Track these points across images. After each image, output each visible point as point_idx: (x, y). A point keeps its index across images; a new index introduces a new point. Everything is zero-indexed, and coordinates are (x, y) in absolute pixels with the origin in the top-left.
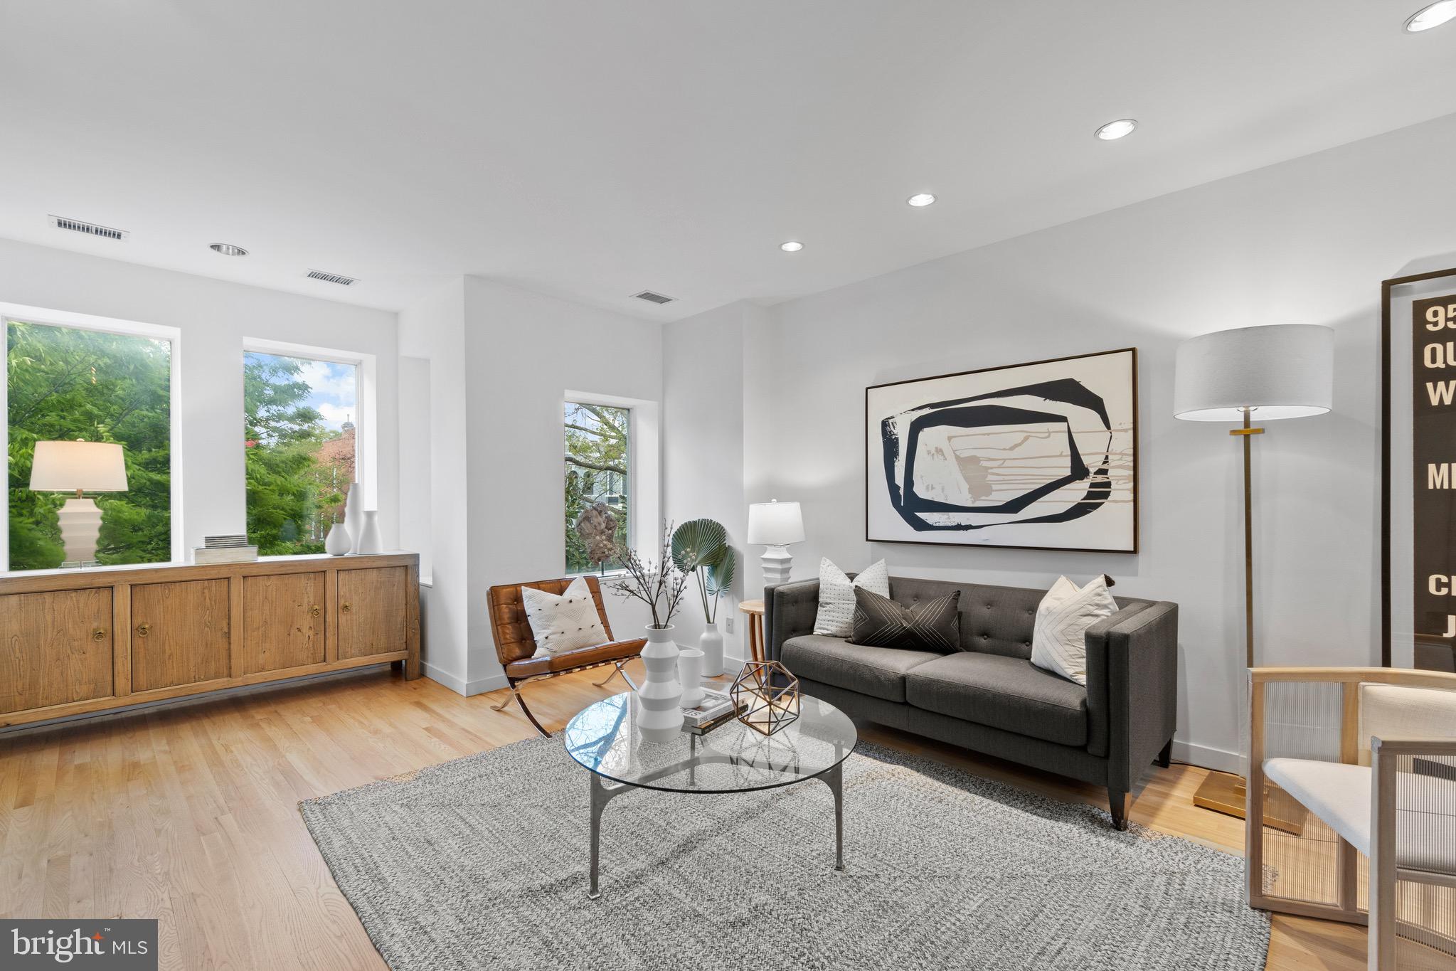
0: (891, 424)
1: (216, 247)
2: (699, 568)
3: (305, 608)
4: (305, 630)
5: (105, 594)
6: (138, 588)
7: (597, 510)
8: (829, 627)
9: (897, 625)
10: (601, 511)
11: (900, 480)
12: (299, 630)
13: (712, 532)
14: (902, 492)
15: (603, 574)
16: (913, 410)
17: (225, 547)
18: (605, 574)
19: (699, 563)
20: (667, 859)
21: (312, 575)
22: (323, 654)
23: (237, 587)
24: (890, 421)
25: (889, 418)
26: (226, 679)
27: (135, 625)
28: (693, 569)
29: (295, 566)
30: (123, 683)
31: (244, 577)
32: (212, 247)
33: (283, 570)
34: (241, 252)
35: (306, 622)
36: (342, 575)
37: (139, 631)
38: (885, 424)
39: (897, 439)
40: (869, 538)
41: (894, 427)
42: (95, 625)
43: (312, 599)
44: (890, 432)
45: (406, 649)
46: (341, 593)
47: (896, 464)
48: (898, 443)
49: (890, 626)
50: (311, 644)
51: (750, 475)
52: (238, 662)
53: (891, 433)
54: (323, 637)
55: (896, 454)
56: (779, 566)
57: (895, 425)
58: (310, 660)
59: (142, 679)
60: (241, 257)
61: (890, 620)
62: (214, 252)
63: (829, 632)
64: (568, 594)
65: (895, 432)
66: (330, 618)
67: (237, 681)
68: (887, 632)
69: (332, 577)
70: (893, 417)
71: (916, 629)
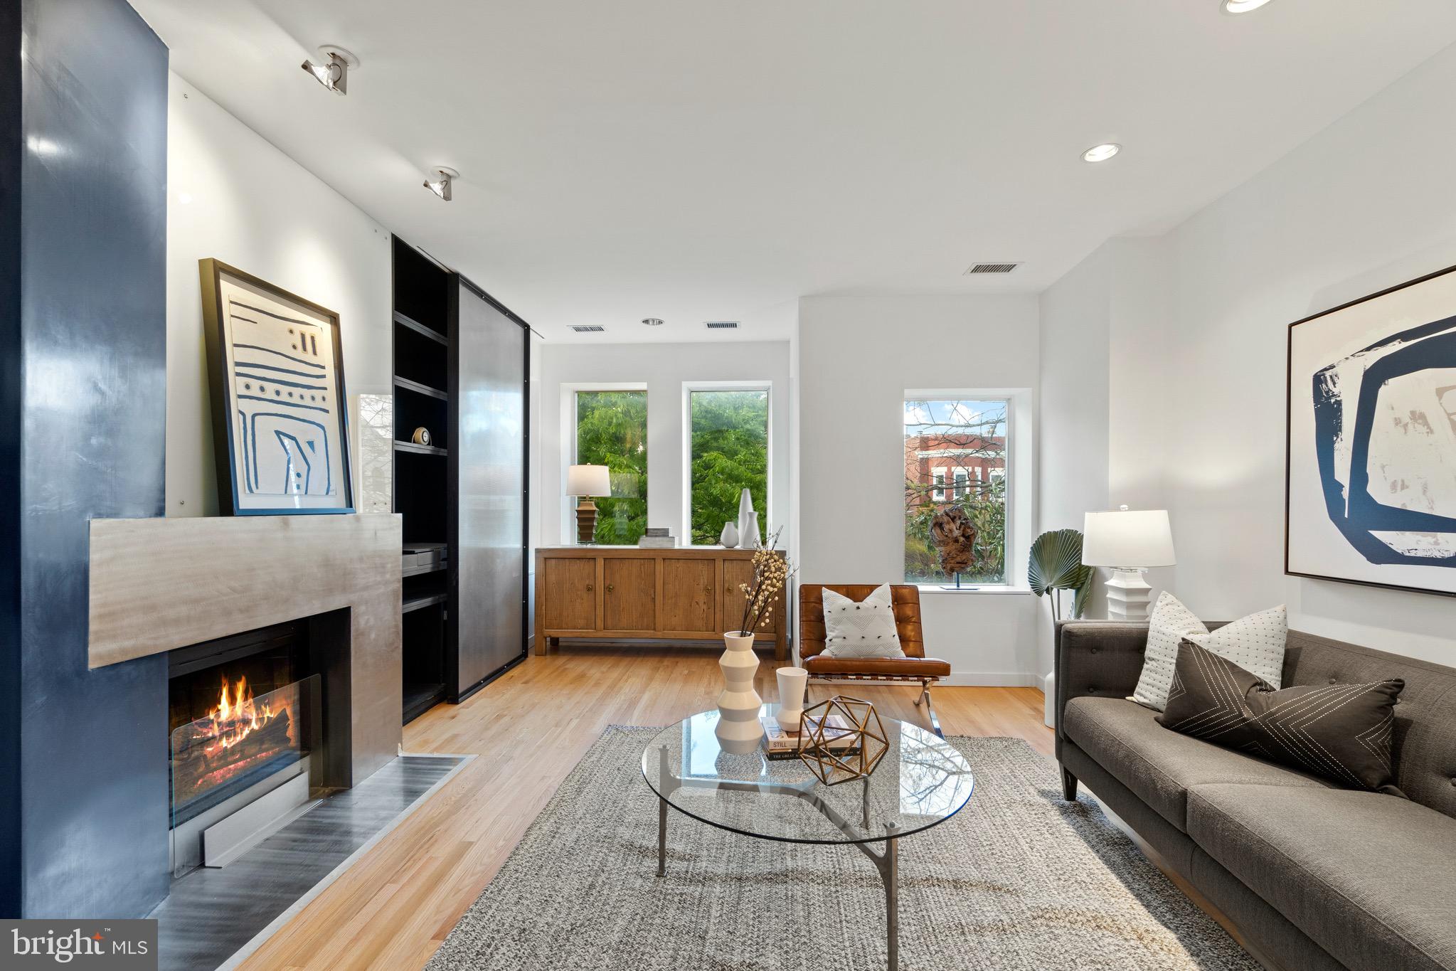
0: (1328, 379)
1: (646, 322)
2: (1055, 591)
3: (702, 586)
4: (701, 603)
5: (592, 562)
6: (607, 560)
7: (949, 516)
8: (1147, 694)
9: (1232, 711)
10: (955, 517)
11: (1343, 473)
12: (698, 604)
13: (1070, 544)
14: (1346, 493)
15: (958, 586)
16: (1368, 349)
17: (656, 536)
18: (961, 587)
19: (1054, 585)
20: (747, 878)
21: (706, 562)
22: (713, 625)
23: (660, 567)
24: (1328, 374)
25: (1326, 369)
26: (652, 631)
27: (606, 585)
28: (1048, 591)
29: (695, 553)
30: (600, 623)
31: (664, 559)
32: (643, 322)
33: (688, 556)
34: (660, 322)
35: (701, 598)
36: (727, 564)
37: (609, 589)
38: (1318, 380)
39: (1339, 403)
40: (1289, 571)
41: (1334, 384)
42: (587, 582)
43: (706, 581)
44: (1327, 393)
45: (775, 633)
46: (726, 578)
47: (1336, 446)
48: (1341, 411)
49: (1218, 711)
50: (705, 615)
51: (1119, 473)
52: (660, 620)
53: (1330, 394)
54: (713, 611)
55: (1337, 429)
56: (1123, 598)
57: (1336, 379)
58: (704, 629)
59: (609, 622)
60: (661, 325)
61: (1221, 702)
62: (645, 325)
63: (1146, 701)
64: (870, 601)
65: (1336, 391)
66: (717, 598)
67: (659, 634)
68: (1212, 720)
69: (719, 564)
70: (1332, 367)
71: (1267, 726)
